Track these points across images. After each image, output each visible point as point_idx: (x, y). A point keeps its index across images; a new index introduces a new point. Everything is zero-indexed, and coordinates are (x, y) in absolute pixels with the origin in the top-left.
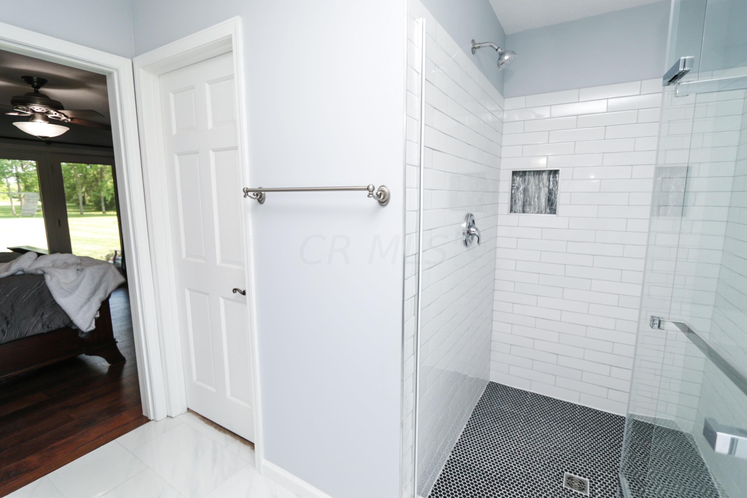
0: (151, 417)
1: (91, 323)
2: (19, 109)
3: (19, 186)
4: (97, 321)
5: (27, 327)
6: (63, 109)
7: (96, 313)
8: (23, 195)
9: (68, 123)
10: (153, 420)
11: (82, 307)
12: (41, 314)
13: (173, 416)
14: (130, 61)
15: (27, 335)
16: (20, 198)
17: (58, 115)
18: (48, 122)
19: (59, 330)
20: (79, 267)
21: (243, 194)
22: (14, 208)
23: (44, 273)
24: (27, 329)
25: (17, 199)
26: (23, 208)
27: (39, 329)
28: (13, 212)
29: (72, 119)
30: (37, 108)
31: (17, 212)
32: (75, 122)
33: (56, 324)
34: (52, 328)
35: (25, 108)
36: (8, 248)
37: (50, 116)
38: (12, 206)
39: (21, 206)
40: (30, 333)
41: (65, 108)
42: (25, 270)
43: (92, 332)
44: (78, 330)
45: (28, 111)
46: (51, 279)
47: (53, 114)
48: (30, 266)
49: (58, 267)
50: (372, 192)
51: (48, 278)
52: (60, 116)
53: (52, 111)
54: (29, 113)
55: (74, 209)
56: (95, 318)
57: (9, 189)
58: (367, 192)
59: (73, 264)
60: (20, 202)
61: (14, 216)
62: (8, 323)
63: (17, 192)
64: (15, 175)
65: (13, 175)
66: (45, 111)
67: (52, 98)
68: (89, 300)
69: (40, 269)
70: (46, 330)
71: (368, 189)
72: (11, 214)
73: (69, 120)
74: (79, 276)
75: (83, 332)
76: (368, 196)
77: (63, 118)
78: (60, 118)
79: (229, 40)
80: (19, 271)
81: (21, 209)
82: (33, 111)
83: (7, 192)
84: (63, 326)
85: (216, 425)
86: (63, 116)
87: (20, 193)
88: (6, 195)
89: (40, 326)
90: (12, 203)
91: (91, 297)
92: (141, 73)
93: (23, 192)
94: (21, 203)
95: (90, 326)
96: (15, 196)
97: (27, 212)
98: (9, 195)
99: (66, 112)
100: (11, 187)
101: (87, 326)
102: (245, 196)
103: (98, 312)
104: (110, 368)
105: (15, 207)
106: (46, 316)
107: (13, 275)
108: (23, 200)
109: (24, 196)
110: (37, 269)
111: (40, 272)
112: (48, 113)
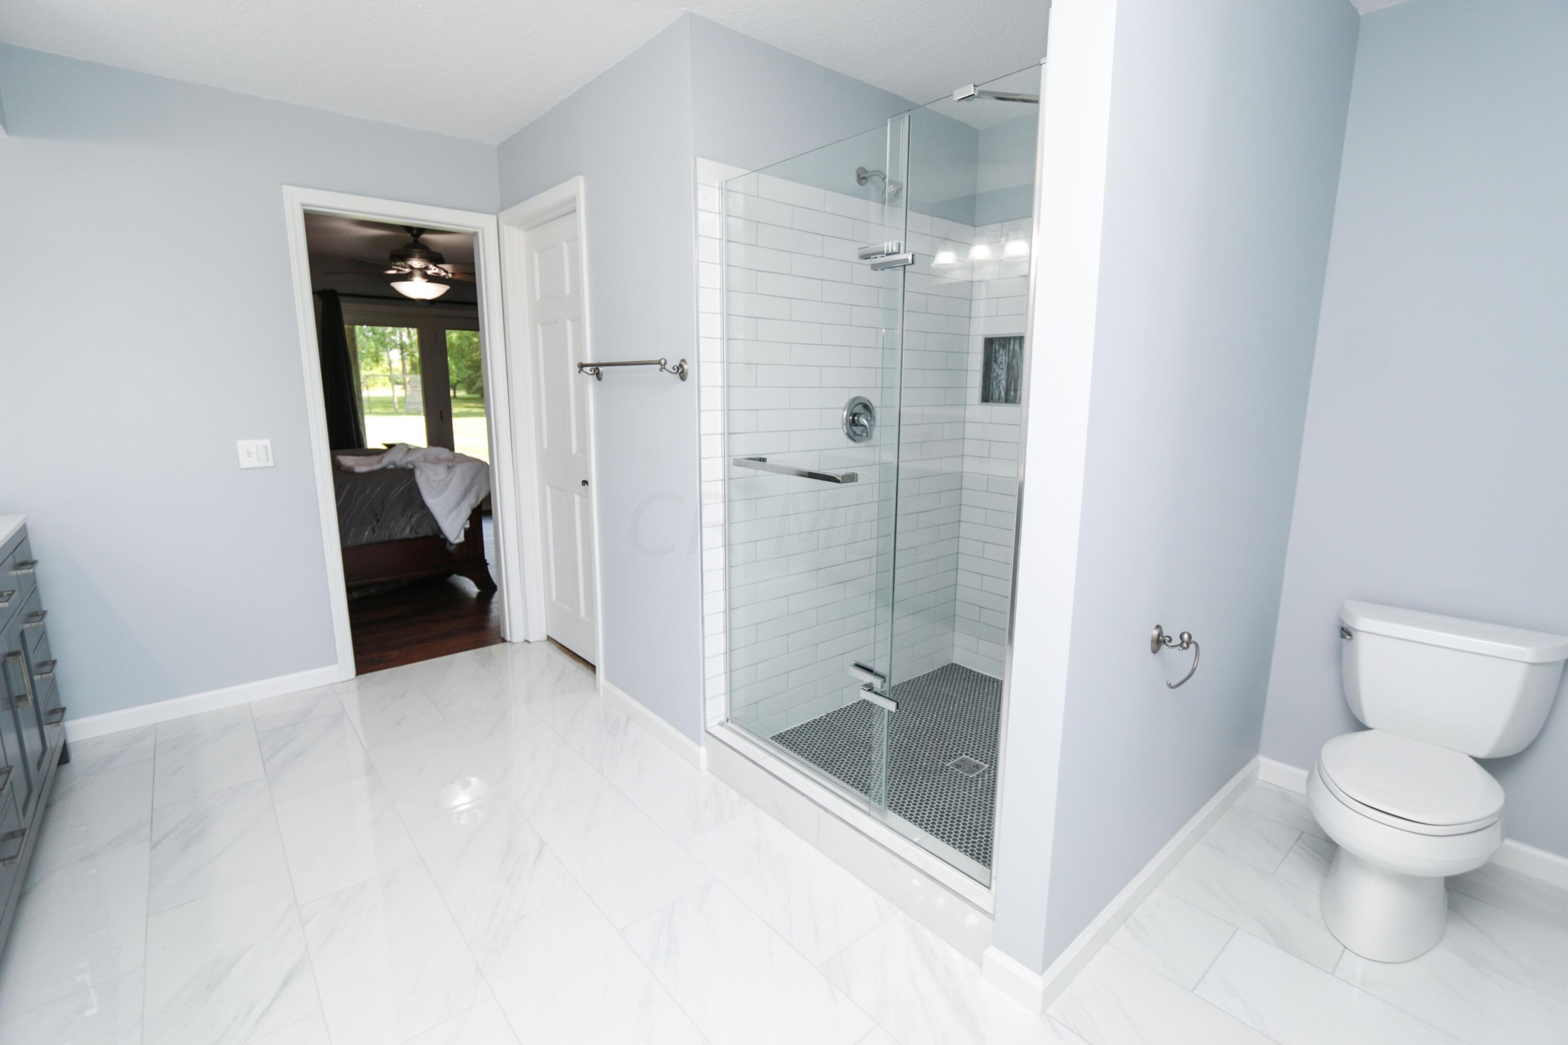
0: (508, 639)
1: (460, 533)
2: (398, 266)
3: (404, 365)
4: (467, 532)
5: (396, 529)
6: (443, 262)
7: (465, 521)
8: (408, 379)
9: (450, 279)
10: (509, 642)
11: (450, 512)
12: (409, 515)
13: (530, 640)
14: (494, 218)
15: (396, 538)
16: (404, 384)
17: (437, 271)
18: (427, 280)
19: (426, 538)
20: (450, 464)
21: (578, 369)
22: (396, 400)
23: (415, 467)
24: (396, 530)
25: (401, 387)
26: (407, 400)
27: (407, 533)
28: (394, 407)
29: (453, 274)
30: (416, 263)
31: (400, 407)
32: (457, 277)
33: (424, 531)
34: (419, 534)
35: (403, 264)
36: (383, 444)
37: (429, 272)
38: (393, 397)
39: (405, 397)
40: (398, 537)
41: (446, 260)
42: (397, 464)
43: (460, 545)
44: (445, 540)
45: (405, 268)
46: (421, 475)
47: (433, 270)
48: (401, 460)
49: (429, 462)
50: (664, 365)
51: (417, 473)
52: (439, 272)
53: (431, 266)
54: (407, 270)
55: (477, 403)
56: (465, 528)
57: (391, 370)
58: (659, 366)
59: (445, 460)
60: (404, 391)
61: (397, 413)
62: (378, 522)
63: (401, 374)
64: (399, 347)
65: (395, 346)
66: (424, 266)
67: (433, 249)
68: (458, 504)
69: (410, 462)
70: (413, 536)
71: (659, 363)
72: (392, 410)
73: (450, 275)
74: (449, 472)
75: (451, 544)
76: (660, 370)
77: (443, 274)
78: (439, 274)
79: (573, 200)
80: (390, 464)
81: (405, 402)
82: (411, 267)
83: (388, 373)
84: (430, 534)
85: (572, 654)
86: (442, 271)
87: (404, 376)
88: (387, 379)
89: (408, 530)
90: (393, 391)
91: (461, 502)
92: (506, 230)
93: (409, 374)
94: (406, 392)
95: (458, 537)
96: (399, 381)
97: (412, 406)
98: (391, 379)
99: (446, 267)
100: (393, 366)
101: (455, 536)
102: (579, 372)
103: (468, 521)
104: (479, 595)
105: (398, 398)
106: (414, 519)
107: (384, 469)
108: (408, 386)
109: (409, 382)
110: (408, 463)
111: (410, 466)
112: (427, 268)
